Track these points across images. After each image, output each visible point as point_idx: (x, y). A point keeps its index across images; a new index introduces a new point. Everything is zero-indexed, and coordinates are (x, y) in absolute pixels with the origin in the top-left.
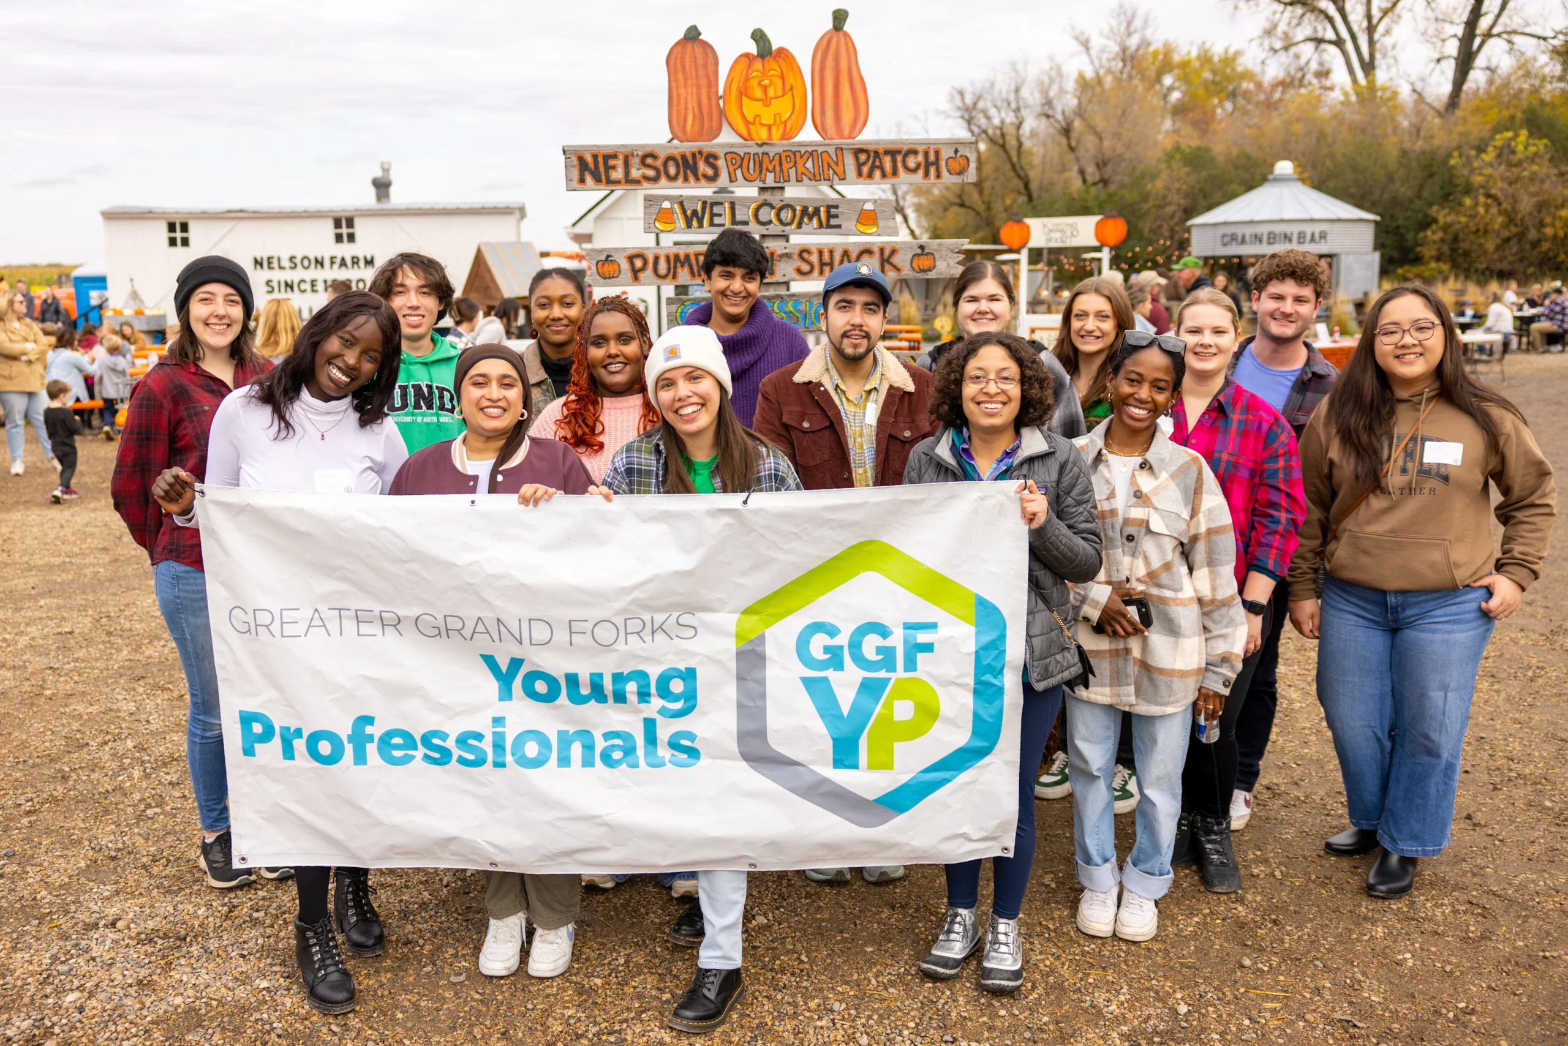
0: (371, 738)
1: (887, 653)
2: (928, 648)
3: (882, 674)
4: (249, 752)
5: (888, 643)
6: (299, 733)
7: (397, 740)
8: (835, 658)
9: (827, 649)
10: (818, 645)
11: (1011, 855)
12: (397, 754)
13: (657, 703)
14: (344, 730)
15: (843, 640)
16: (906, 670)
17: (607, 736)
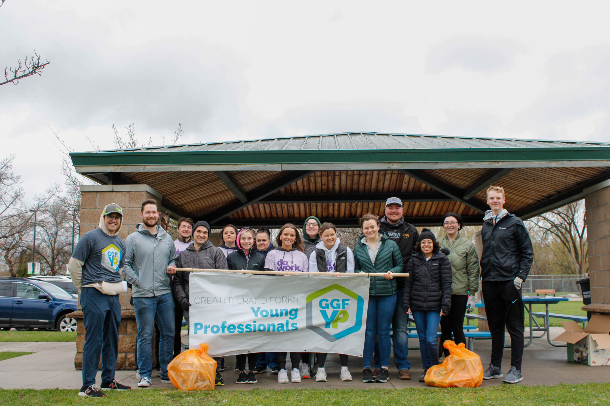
0: (226, 327)
1: (339, 305)
2: (347, 304)
3: (337, 309)
4: (196, 333)
5: (339, 303)
6: (209, 327)
7: (232, 327)
8: (327, 306)
9: (326, 304)
10: (324, 303)
11: (362, 357)
12: (232, 330)
13: (289, 316)
14: (220, 325)
15: (329, 302)
16: (342, 309)
17: (278, 325)
